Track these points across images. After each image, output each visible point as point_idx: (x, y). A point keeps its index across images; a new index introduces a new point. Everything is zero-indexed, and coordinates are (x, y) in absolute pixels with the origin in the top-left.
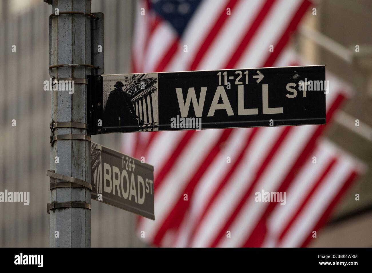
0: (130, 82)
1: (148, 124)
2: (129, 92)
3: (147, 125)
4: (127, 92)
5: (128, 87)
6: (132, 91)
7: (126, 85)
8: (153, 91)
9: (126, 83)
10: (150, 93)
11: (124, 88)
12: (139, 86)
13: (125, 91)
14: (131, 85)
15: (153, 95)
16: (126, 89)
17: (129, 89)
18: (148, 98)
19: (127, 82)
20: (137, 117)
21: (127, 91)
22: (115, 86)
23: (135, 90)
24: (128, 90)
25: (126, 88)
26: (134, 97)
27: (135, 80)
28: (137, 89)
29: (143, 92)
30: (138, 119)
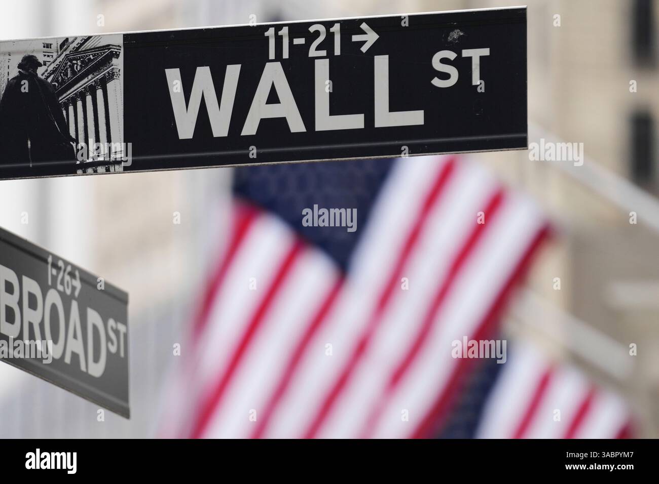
0: (55, 57)
4: (49, 80)
5: (51, 68)
6: (60, 78)
7: (45, 64)
8: (111, 76)
9: (46, 59)
10: (103, 83)
11: (40, 71)
12: (77, 64)
13: (43, 77)
14: (57, 62)
15: (110, 86)
16: (46, 74)
17: (53, 72)
18: (100, 93)
19: (48, 56)
20: (73, 140)
21: (48, 77)
22: (20, 66)
23: (67, 75)
24: (50, 74)
25: (47, 71)
26: (65, 92)
27: (67, 52)
28: (74, 73)
29: (86, 80)
30: (74, 145)
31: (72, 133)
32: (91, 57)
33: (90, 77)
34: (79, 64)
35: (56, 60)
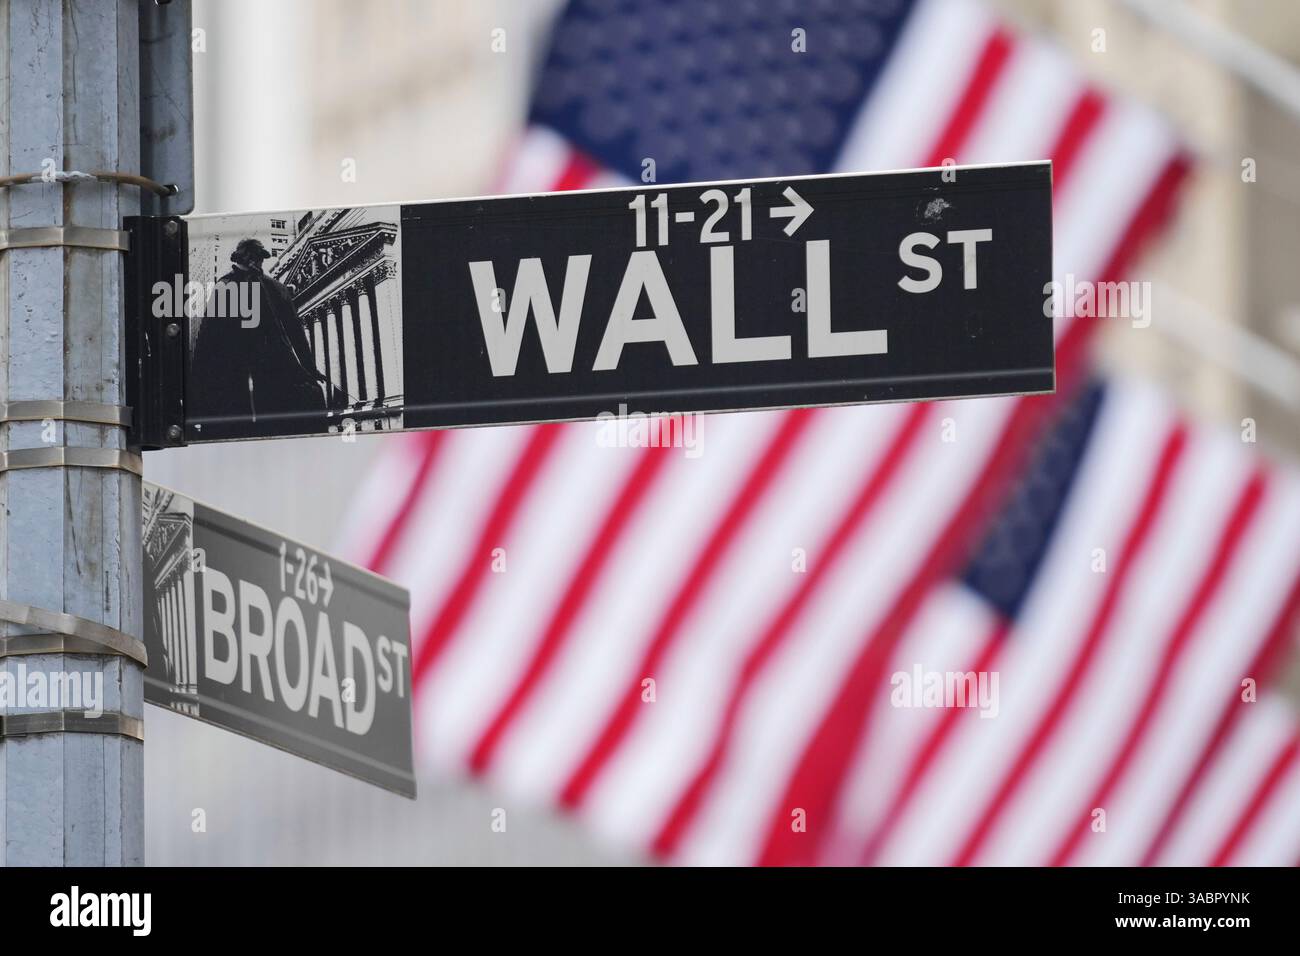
0: (290, 242)
1: (364, 404)
2: (286, 282)
3: (358, 406)
4: (282, 280)
5: (284, 261)
6: (299, 277)
7: (275, 255)
8: (382, 274)
9: (277, 245)
10: (369, 285)
11: (267, 265)
12: (326, 254)
13: (272, 276)
14: (295, 251)
15: (380, 289)
16: (277, 270)
17: (289, 266)
18: (364, 301)
19: (280, 241)
20: (322, 378)
21: (280, 275)
22: (234, 257)
23: (309, 272)
24: (284, 271)
25: (278, 264)
26: (308, 300)
27: (311, 234)
28: (321, 268)
29: (341, 280)
30: (324, 386)
31: (320, 367)
32: (349, 241)
33: (348, 275)
34: (331, 253)
35: (292, 247)
